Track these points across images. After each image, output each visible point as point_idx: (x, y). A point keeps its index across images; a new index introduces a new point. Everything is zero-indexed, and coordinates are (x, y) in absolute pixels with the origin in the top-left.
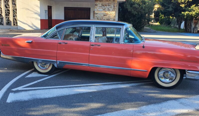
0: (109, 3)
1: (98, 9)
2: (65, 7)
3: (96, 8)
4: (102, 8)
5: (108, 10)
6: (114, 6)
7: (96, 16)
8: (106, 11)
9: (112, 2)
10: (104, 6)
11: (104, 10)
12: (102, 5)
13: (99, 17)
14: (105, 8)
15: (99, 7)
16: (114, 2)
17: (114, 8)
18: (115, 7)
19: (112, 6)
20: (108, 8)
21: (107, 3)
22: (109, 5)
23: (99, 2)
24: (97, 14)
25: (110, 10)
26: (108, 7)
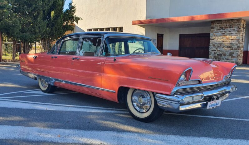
0: (231, 24)
1: (215, 33)
2: (180, 35)
3: (212, 32)
4: (220, 32)
5: (229, 34)
6: (238, 27)
7: (212, 43)
8: (226, 35)
9: (236, 23)
10: (224, 29)
11: (223, 34)
12: (220, 28)
13: (216, 43)
14: (224, 32)
15: (216, 30)
16: (238, 23)
17: (238, 31)
18: (240, 29)
19: (236, 28)
20: (230, 31)
21: (228, 25)
22: (231, 27)
23: (216, 24)
24: (213, 40)
25: (232, 34)
26: (229, 29)
